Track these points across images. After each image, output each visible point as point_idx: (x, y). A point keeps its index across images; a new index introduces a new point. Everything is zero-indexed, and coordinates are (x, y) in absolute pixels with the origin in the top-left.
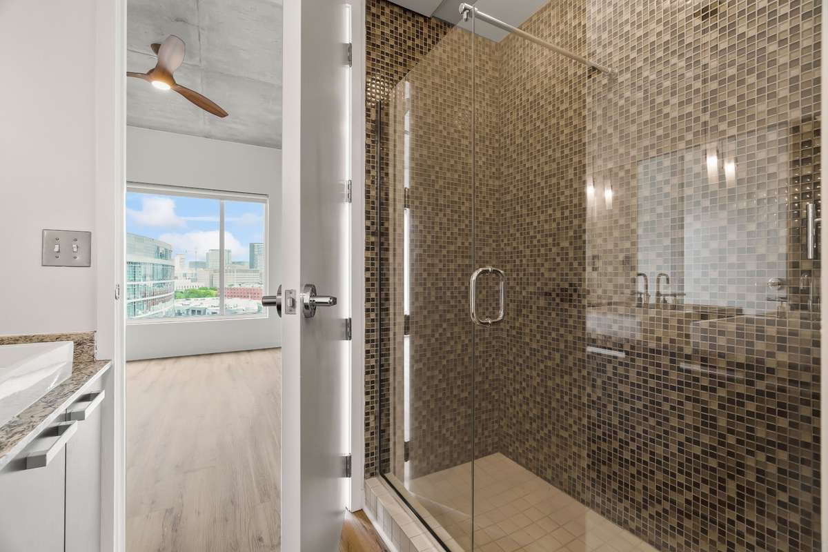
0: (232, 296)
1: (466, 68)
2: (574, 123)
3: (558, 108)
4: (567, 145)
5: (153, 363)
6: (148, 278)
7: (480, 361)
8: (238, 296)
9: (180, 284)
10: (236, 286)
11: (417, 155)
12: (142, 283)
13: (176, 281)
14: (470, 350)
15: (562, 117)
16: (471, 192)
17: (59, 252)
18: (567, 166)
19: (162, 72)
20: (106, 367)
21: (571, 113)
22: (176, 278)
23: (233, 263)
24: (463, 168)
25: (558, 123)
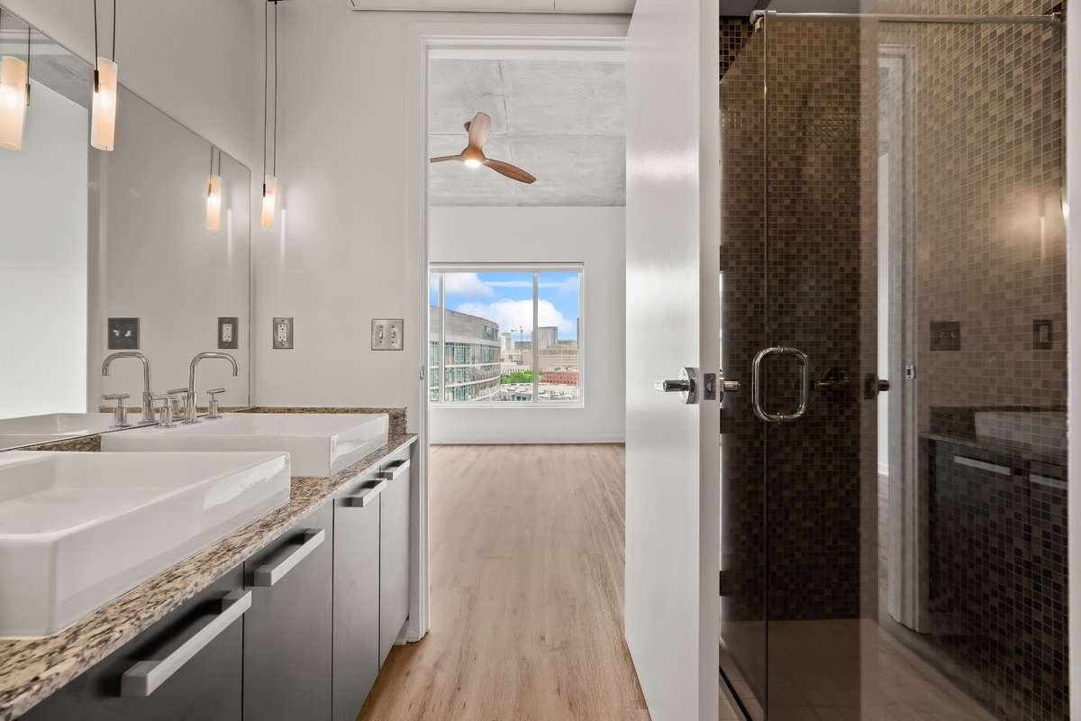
0: (558, 382)
1: (810, 67)
2: (991, 114)
3: (964, 95)
4: (978, 151)
5: (472, 448)
6: (476, 361)
7: (836, 480)
8: (565, 382)
9: (507, 367)
10: (563, 370)
11: (733, 201)
12: (471, 365)
13: (502, 363)
14: (817, 462)
15: (971, 106)
16: (819, 239)
17: (382, 337)
18: (978, 184)
19: (473, 150)
20: (413, 440)
21: (985, 99)
22: (502, 360)
23: (560, 342)
24: (805, 208)
25: (964, 118)
